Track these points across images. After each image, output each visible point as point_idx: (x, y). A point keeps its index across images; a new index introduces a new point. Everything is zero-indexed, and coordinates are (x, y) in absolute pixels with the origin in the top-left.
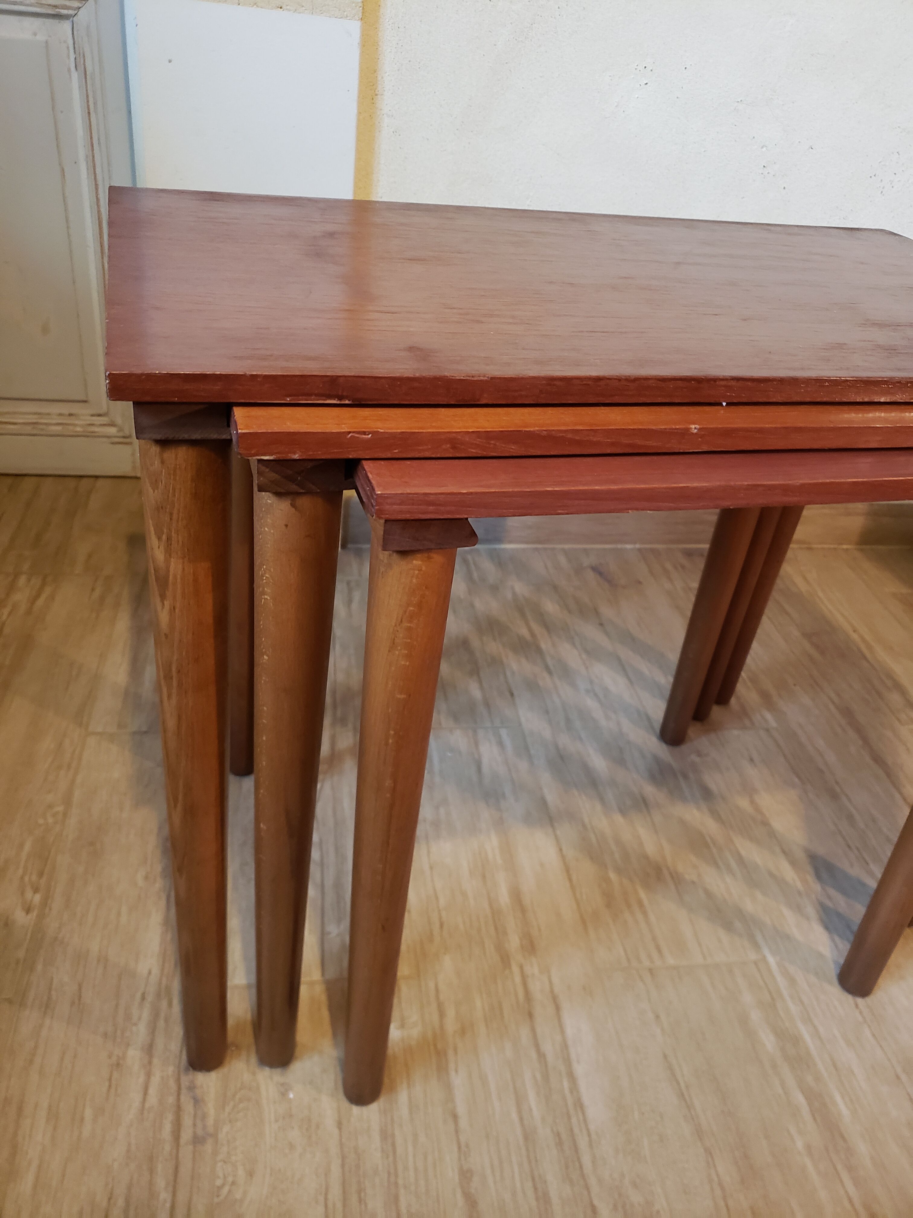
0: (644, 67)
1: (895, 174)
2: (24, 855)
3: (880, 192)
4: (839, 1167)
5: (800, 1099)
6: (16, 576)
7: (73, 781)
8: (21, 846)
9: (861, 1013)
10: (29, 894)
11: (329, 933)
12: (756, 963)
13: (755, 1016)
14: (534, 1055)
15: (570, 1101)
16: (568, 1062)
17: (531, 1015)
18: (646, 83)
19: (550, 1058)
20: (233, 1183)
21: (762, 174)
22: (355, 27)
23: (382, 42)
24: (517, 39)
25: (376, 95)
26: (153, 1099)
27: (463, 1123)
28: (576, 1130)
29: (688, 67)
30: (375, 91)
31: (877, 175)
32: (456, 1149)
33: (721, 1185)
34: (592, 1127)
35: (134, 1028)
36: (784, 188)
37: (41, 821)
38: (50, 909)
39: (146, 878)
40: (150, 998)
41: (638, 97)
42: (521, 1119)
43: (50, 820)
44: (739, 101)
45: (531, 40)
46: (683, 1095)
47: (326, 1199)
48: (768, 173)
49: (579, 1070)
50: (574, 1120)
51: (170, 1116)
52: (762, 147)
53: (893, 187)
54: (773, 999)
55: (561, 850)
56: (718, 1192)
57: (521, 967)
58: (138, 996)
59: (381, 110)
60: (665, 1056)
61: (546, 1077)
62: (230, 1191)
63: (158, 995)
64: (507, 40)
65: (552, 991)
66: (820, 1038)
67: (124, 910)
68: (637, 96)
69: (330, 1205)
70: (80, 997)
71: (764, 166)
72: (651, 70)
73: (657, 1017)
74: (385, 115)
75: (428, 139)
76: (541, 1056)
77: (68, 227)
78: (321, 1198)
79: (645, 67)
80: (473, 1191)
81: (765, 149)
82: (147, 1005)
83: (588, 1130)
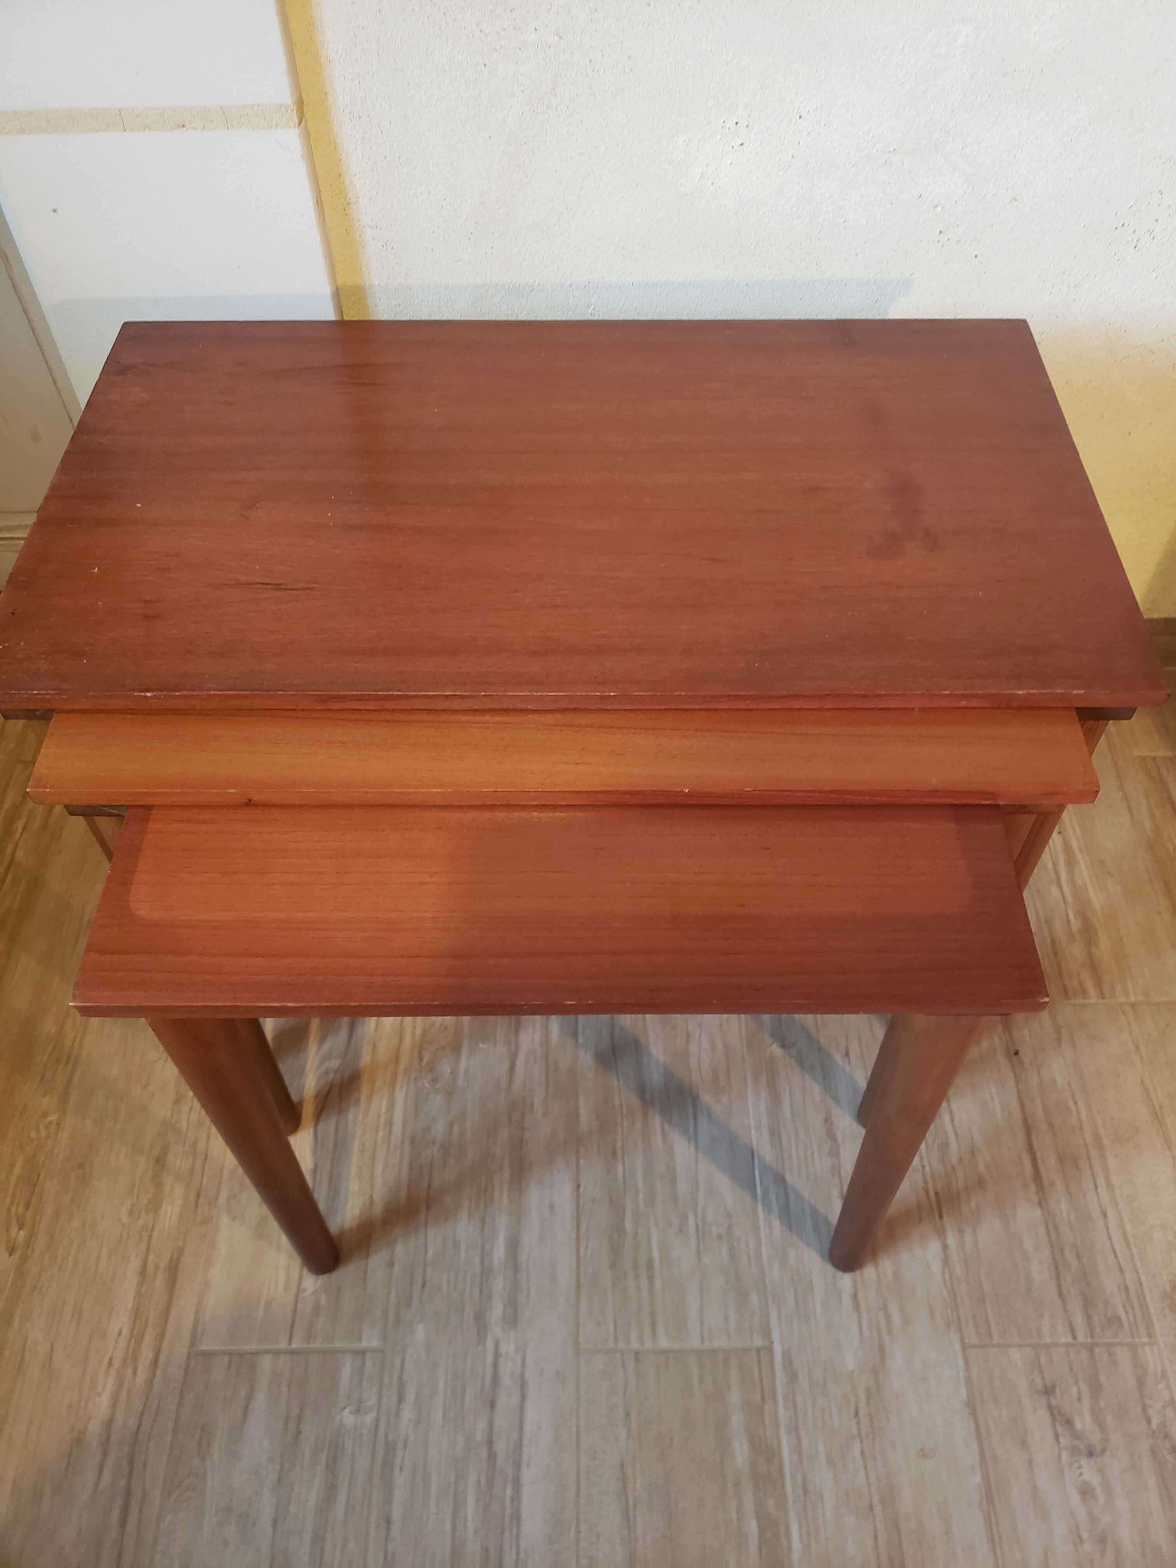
0: (735, 124)
1: (1157, 220)
2: (14, 1178)
3: (1133, 247)
5: (752, 1527)
7: (70, 1081)
8: (12, 1167)
9: (858, 1423)
10: (14, 1230)
11: (305, 1290)
12: (758, 1351)
13: (736, 1420)
14: (484, 1454)
15: (508, 1512)
16: (517, 1464)
17: (493, 1405)
18: (740, 143)
19: (500, 1460)
21: (938, 241)
22: (292, 137)
23: (341, 138)
24: (536, 110)
25: (349, 204)
26: (106, 1481)
27: (395, 1530)
28: (506, 1547)
29: (803, 116)
30: (345, 200)
31: (1126, 225)
32: (381, 1559)
34: (523, 1544)
35: (98, 1399)
36: (976, 256)
37: (33, 1135)
38: (33, 1251)
39: (131, 1212)
40: (117, 1363)
41: (731, 164)
42: (454, 1530)
43: (43, 1133)
44: (891, 150)
45: (556, 109)
46: (627, 1513)
48: (948, 240)
49: (527, 1475)
50: (507, 1535)
51: (119, 1503)
52: (936, 206)
53: (1153, 238)
54: (763, 1400)
55: (579, 1186)
57: (497, 1344)
58: (106, 1360)
59: (359, 222)
60: (622, 1465)
61: (490, 1482)
63: (125, 1361)
64: (521, 113)
65: (522, 1375)
66: (800, 1453)
67: (105, 1251)
68: (729, 162)
70: (51, 1358)
71: (941, 232)
72: (747, 126)
73: (628, 1415)
74: (366, 227)
76: (492, 1455)
79: (737, 123)
81: (940, 208)
82: (113, 1372)
83: (518, 1547)
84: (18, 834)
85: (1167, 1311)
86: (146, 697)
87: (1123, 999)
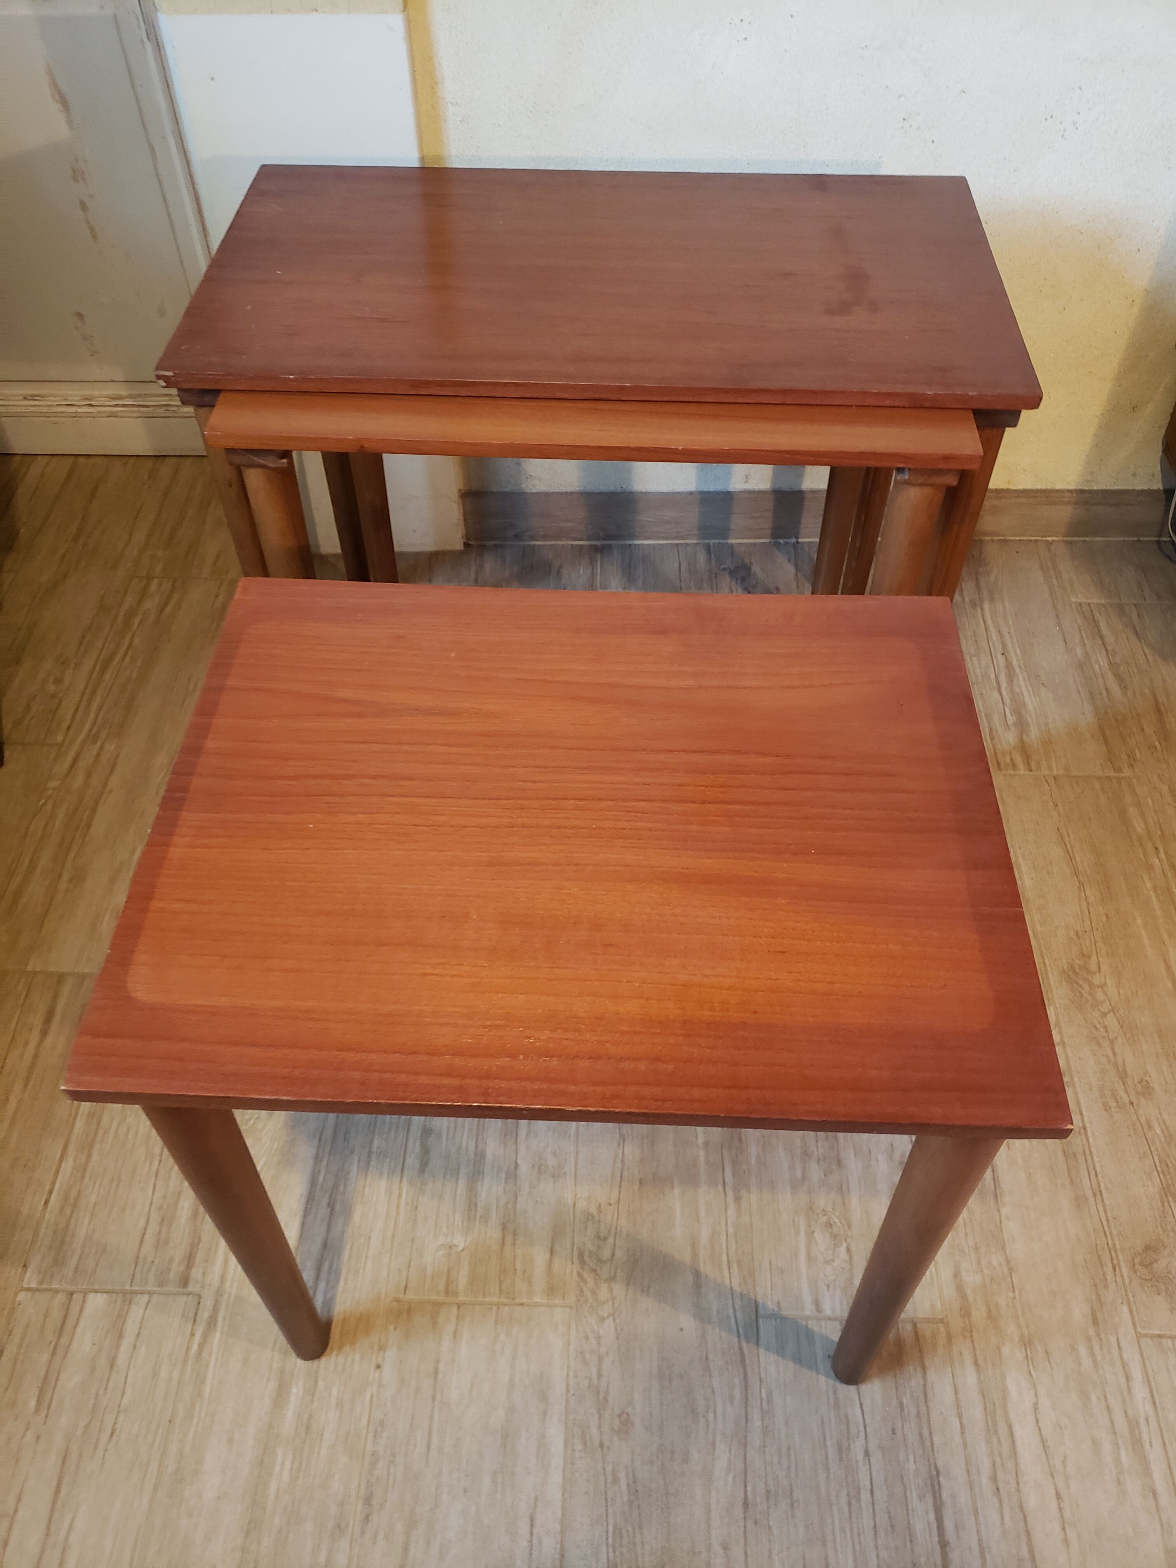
0: (740, 21)
1: (1079, 113)
3: (1060, 136)
4: (726, 1161)
6: (149, 579)
8: (133, 852)
18: (744, 37)
20: (258, 1118)
21: (902, 128)
22: (398, 22)
23: (434, 25)
25: (436, 83)
29: (794, 17)
30: (434, 80)
31: (1054, 116)
33: (623, 1161)
36: (933, 141)
44: (864, 46)
47: (321, 1135)
48: (911, 126)
52: (900, 97)
53: (1077, 128)
56: (619, 1165)
59: (444, 98)
62: (254, 1123)
68: (736, 54)
69: (323, 1139)
71: (904, 119)
72: (750, 23)
74: (448, 103)
75: (499, 125)
77: (167, 206)
78: (318, 1135)
79: (742, 20)
80: (429, 1143)
81: (902, 99)
84: (135, 627)
85: (1064, 983)
86: (289, 378)
87: (1047, 772)
